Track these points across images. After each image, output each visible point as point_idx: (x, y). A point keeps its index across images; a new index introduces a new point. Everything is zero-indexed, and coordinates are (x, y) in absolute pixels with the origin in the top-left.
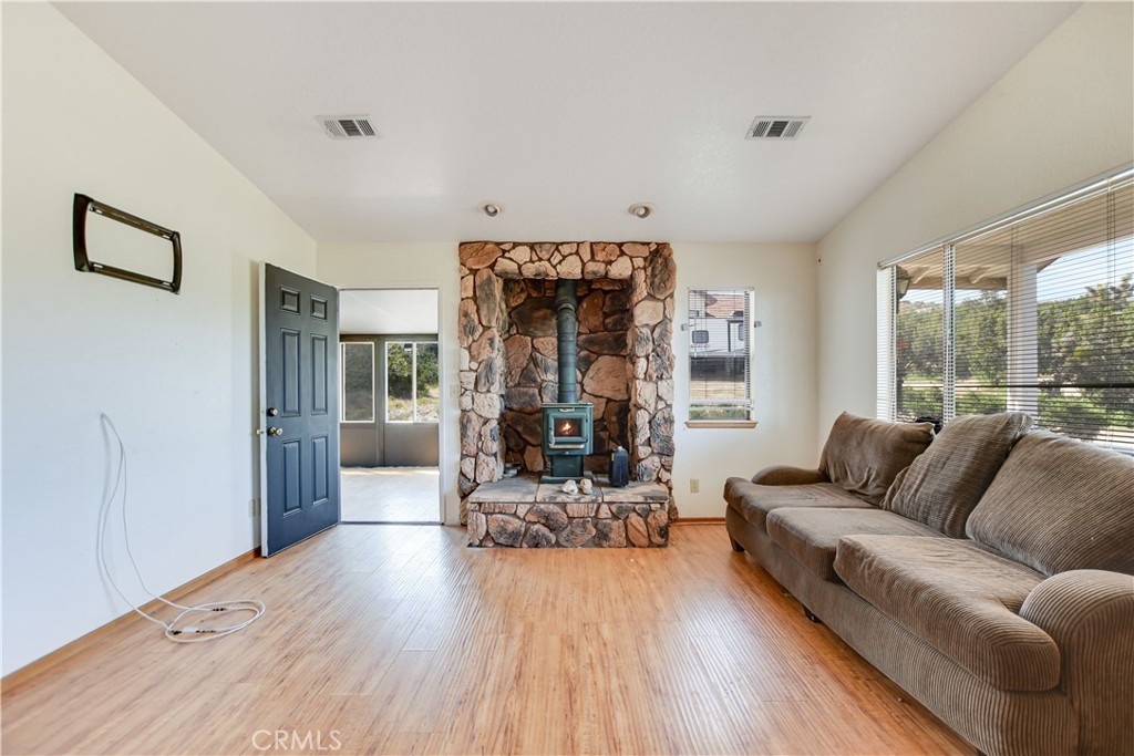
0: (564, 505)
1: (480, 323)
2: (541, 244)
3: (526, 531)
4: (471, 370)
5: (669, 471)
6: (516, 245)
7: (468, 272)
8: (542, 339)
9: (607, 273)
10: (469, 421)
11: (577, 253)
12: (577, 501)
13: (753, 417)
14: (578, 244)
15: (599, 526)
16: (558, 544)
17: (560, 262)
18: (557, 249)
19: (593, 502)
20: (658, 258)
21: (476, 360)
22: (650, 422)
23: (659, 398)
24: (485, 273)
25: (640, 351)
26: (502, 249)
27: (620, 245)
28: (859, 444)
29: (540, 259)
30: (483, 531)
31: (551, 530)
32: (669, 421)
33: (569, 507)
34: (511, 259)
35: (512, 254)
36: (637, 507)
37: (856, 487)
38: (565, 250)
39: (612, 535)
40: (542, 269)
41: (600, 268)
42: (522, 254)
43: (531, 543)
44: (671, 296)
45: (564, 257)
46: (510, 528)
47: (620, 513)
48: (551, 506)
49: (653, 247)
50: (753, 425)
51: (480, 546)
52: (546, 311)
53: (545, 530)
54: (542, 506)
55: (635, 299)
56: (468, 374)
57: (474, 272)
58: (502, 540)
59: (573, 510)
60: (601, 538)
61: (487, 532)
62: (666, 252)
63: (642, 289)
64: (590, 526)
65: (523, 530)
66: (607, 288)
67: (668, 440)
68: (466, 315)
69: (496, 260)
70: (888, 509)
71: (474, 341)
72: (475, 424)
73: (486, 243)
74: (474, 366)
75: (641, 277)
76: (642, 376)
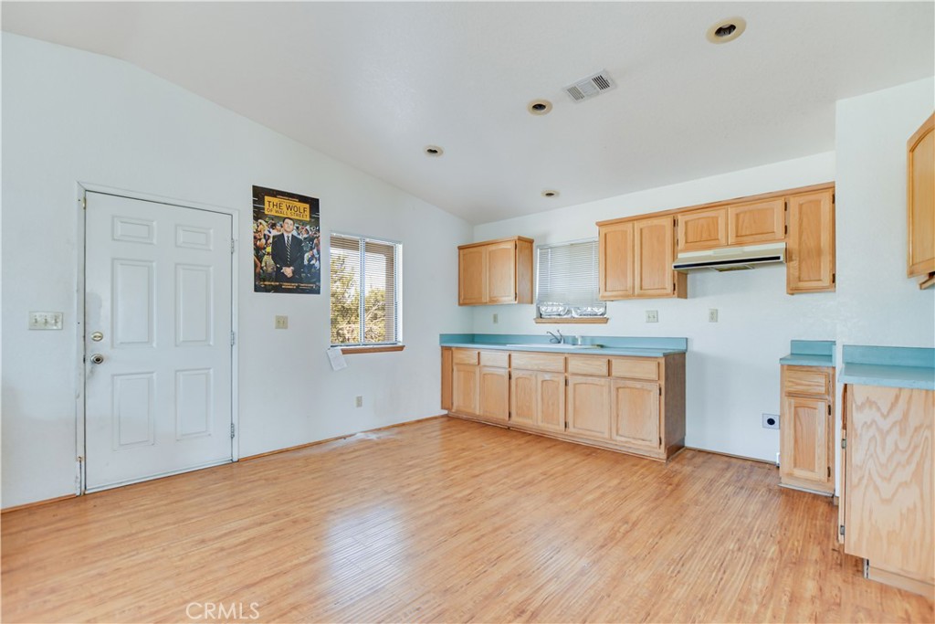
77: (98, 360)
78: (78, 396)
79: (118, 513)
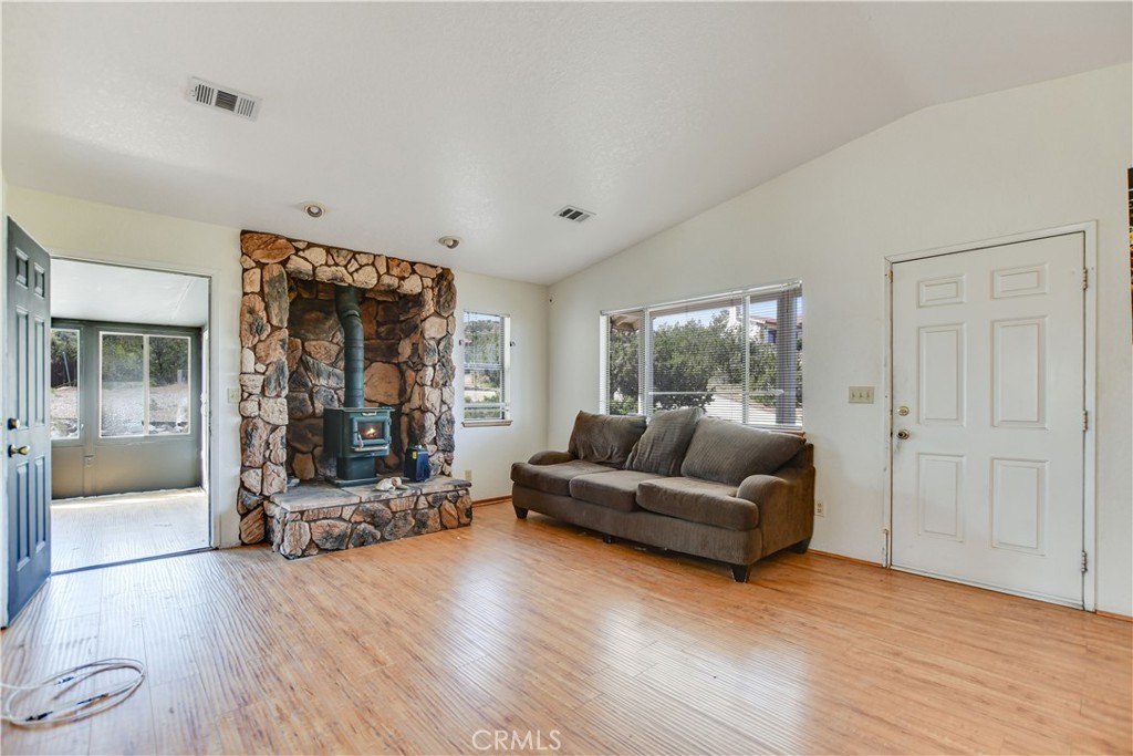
0: (387, 502)
1: (268, 321)
2: (339, 250)
3: (352, 532)
4: (256, 372)
5: (450, 464)
6: (310, 245)
7: (254, 265)
8: (314, 343)
9: (399, 287)
10: (255, 428)
11: (373, 264)
12: (399, 496)
13: (508, 417)
14: (375, 256)
15: (418, 516)
16: (383, 539)
17: (356, 271)
18: (354, 257)
19: (413, 495)
20: (443, 279)
21: (263, 362)
22: (436, 423)
23: (443, 402)
24: (276, 270)
25: (429, 361)
26: (296, 247)
27: (413, 264)
28: (601, 431)
29: (336, 265)
30: (306, 539)
31: (376, 527)
32: (451, 422)
33: (392, 504)
34: (306, 259)
35: (307, 254)
36: (448, 495)
37: (603, 460)
38: (363, 259)
39: (430, 522)
40: (339, 274)
41: (394, 282)
42: (318, 256)
43: (358, 543)
44: (452, 314)
45: (361, 266)
46: (336, 532)
47: (436, 501)
48: (376, 504)
49: (440, 271)
50: (509, 423)
51: (303, 556)
52: (318, 314)
53: (371, 528)
54: (368, 505)
55: (424, 315)
56: (254, 377)
57: (261, 266)
58: (328, 546)
59: (396, 505)
60: (420, 527)
61: (311, 539)
62: (450, 277)
63: (430, 307)
64: (410, 518)
65: (349, 531)
66: (380, 299)
67: (450, 438)
68: (252, 311)
69: (289, 258)
70: (630, 469)
71: (260, 341)
72: (262, 433)
73: (277, 237)
74: (261, 368)
75: (429, 295)
76: (429, 383)
77: (902, 435)
78: (885, 470)
79: (885, 595)
